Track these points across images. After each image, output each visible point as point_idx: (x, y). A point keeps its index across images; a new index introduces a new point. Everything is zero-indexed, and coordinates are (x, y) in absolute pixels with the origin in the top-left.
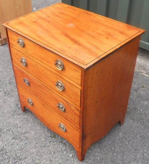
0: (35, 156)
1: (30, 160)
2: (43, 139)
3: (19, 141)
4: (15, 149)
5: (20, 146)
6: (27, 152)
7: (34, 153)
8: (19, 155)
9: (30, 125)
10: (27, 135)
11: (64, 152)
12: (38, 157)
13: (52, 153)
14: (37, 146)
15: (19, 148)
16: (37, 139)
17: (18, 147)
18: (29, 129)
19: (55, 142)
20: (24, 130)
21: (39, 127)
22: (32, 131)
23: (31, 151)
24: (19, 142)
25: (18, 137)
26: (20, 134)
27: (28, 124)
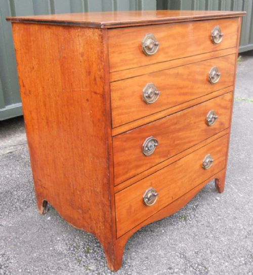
0: (235, 236)
1: (245, 242)
2: (195, 229)
3: (211, 265)
4: (233, 267)
5: (223, 261)
6: (232, 248)
7: (230, 238)
8: (242, 259)
9: (161, 252)
10: (189, 254)
11: (213, 206)
12: (236, 233)
13: (219, 217)
14: (211, 235)
15: (227, 262)
16: (197, 237)
17: (227, 264)
18: (173, 253)
19: (197, 215)
20: (178, 260)
21: (165, 237)
22: (177, 247)
23: (226, 243)
24: (213, 263)
25: (200, 267)
26: (191, 266)
27: (160, 255)
